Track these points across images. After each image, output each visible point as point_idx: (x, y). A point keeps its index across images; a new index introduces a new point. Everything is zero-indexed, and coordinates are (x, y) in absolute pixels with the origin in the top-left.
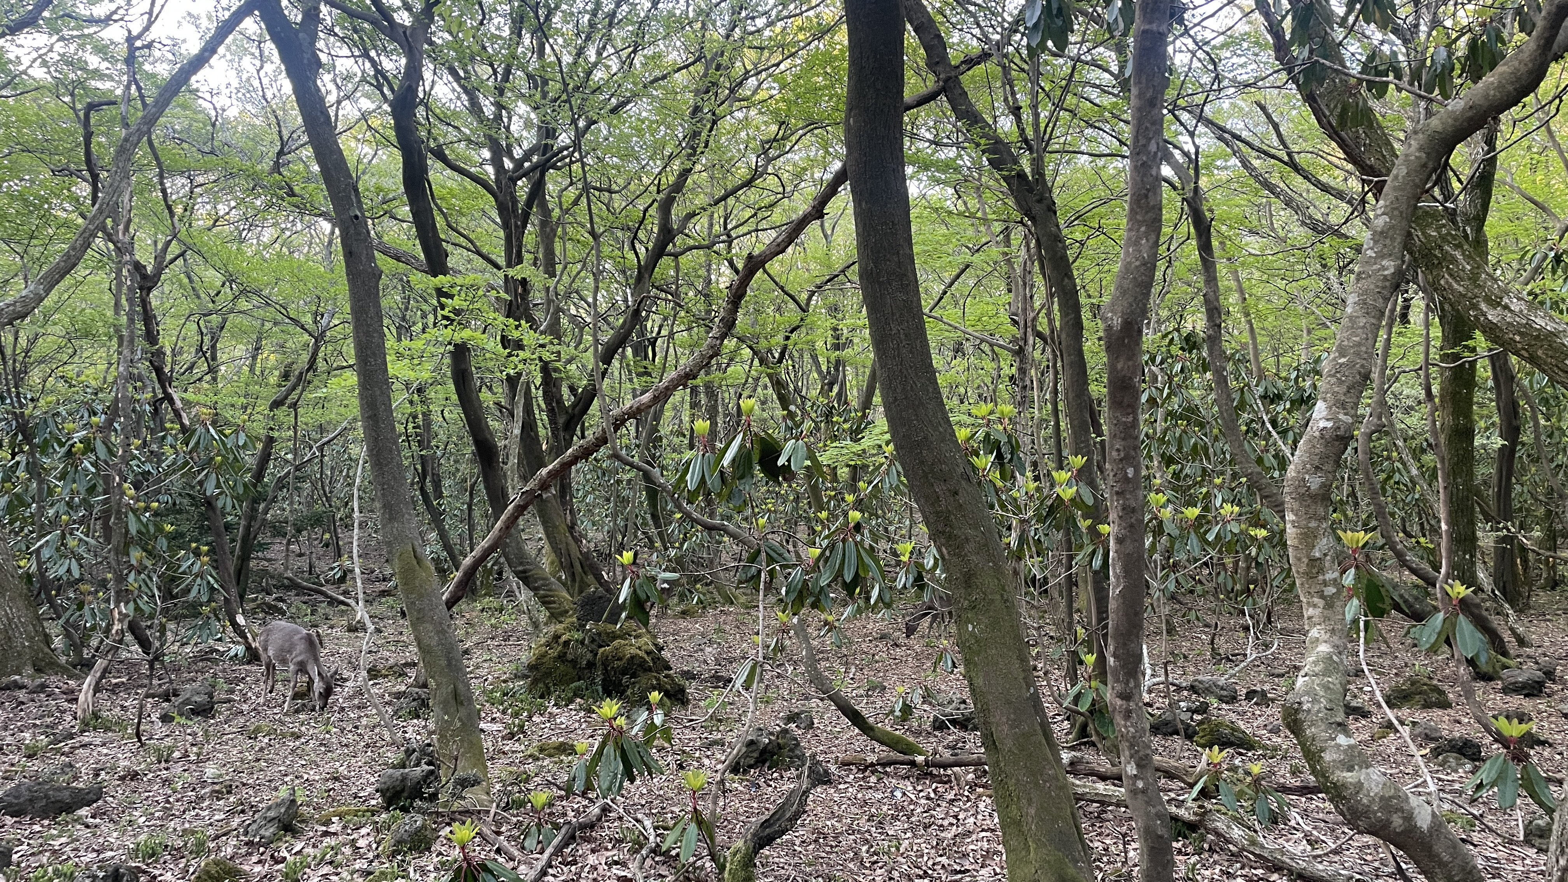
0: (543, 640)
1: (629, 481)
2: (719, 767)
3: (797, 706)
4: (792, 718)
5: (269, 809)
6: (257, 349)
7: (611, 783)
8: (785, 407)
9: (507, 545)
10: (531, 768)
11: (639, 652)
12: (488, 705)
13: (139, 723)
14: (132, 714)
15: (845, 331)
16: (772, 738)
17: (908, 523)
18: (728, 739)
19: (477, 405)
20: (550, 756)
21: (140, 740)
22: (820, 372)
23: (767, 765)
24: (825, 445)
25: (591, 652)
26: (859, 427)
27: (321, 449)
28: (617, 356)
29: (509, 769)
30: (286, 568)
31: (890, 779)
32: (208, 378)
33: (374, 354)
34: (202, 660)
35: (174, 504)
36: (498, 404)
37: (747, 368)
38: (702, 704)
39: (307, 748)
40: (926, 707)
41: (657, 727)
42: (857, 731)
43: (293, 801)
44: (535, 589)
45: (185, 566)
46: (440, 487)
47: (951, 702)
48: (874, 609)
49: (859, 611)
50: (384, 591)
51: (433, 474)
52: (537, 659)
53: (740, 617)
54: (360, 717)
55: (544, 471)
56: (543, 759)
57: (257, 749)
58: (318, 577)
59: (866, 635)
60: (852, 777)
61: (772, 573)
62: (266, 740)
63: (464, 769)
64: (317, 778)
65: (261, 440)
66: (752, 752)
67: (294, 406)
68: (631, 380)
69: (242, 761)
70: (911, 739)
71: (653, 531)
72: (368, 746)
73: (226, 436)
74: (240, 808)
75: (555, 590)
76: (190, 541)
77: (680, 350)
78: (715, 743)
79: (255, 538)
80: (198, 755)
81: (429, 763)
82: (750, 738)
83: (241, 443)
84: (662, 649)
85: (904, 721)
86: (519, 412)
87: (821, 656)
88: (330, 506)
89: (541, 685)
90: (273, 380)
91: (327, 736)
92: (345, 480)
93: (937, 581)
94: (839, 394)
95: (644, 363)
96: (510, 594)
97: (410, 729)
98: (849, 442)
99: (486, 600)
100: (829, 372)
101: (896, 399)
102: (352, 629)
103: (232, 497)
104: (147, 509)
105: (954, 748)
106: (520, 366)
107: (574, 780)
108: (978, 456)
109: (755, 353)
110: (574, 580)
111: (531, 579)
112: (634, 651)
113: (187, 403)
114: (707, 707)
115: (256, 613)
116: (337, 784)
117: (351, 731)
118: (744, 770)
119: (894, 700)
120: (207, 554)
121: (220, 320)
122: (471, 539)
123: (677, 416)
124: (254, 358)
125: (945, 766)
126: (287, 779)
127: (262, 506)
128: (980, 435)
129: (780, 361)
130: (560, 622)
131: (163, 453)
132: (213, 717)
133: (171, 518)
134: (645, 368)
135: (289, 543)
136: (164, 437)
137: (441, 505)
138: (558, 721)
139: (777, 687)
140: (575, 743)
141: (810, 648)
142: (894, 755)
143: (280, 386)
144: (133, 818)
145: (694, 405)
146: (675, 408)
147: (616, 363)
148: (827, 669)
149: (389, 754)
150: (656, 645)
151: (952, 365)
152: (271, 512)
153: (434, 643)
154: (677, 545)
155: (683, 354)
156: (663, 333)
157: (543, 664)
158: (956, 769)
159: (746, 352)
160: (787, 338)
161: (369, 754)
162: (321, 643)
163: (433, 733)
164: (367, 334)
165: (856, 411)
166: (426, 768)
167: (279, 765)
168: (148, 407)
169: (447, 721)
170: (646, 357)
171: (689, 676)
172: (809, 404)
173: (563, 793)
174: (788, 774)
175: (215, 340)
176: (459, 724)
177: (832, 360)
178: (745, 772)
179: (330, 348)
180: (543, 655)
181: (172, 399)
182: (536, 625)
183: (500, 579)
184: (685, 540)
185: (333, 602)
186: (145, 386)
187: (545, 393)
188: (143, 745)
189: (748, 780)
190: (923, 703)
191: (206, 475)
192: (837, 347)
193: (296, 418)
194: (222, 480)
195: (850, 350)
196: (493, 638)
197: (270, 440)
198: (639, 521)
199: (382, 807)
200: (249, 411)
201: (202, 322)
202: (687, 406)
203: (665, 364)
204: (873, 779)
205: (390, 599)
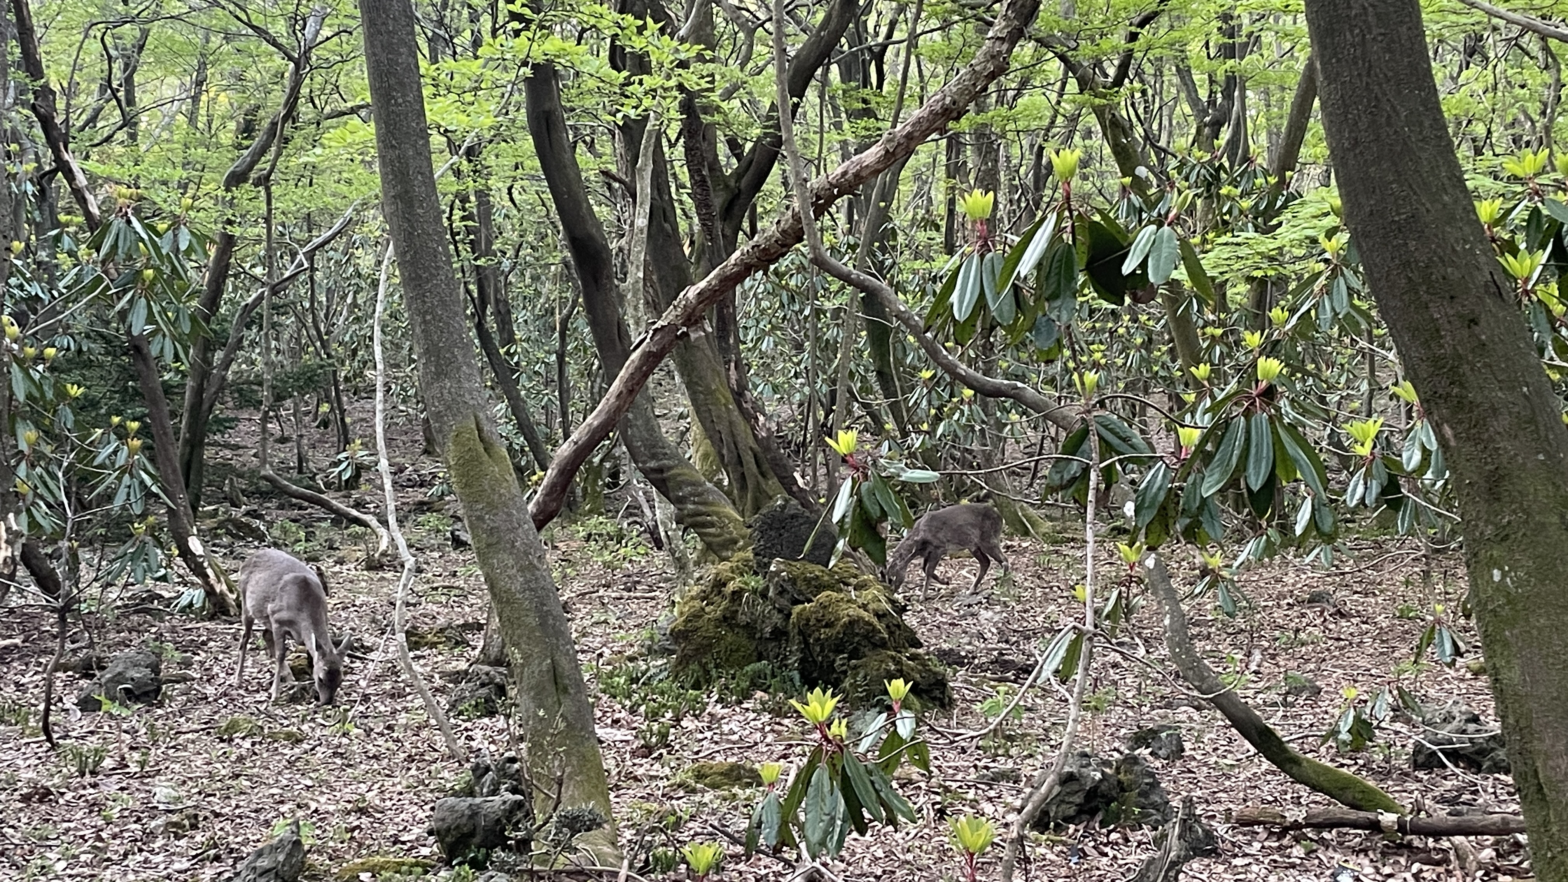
0: (696, 590)
1: (836, 312)
2: (1012, 817)
3: (1152, 718)
4: (1143, 738)
5: (260, 854)
6: (199, 84)
7: (827, 833)
8: (1127, 168)
9: (628, 423)
10: (683, 805)
11: (862, 612)
12: (605, 698)
13: (47, 711)
14: (34, 696)
15: (1246, 21)
16: (1108, 770)
17: (1365, 387)
18: (1026, 771)
19: (572, 175)
20: (714, 786)
21: (49, 739)
22: (1194, 101)
23: (1099, 817)
24: (1204, 241)
25: (780, 611)
26: (1271, 204)
27: (310, 256)
28: (813, 82)
29: (646, 806)
30: (264, 462)
31: (1330, 853)
32: (121, 135)
33: (401, 84)
34: (136, 612)
35: (80, 351)
36: (606, 173)
37: (1054, 97)
38: (977, 707)
39: (314, 760)
40: (1398, 726)
41: (902, 741)
42: (1266, 764)
43: (298, 844)
44: (678, 501)
45: (104, 453)
46: (510, 323)
47: (1448, 718)
48: (1300, 544)
49: (1270, 550)
50: (422, 503)
51: (497, 301)
52: (687, 621)
53: (1043, 559)
54: (394, 712)
55: (692, 292)
56: (703, 792)
57: (233, 758)
58: (313, 479)
59: (1281, 596)
60: (1257, 845)
61: (1108, 474)
62: (247, 744)
63: (573, 800)
64: (331, 808)
65: (212, 241)
66: (1068, 794)
67: (264, 181)
68: (838, 126)
69: (211, 776)
70: (1371, 783)
71: (879, 401)
72: (410, 759)
73: (159, 235)
74: (212, 852)
75: (712, 504)
76: (109, 415)
77: (928, 68)
78: (1003, 776)
79: (210, 410)
80: (142, 764)
81: (514, 790)
82: (1067, 769)
83: (183, 247)
84: (904, 609)
85: (1356, 750)
86: (644, 187)
87: (1195, 631)
88: (329, 356)
89: (694, 666)
90: (227, 137)
91: (345, 741)
92: (351, 312)
93: (1426, 494)
94: (1233, 143)
95: (865, 92)
96: (634, 510)
97: (478, 734)
98: (1251, 234)
99: (593, 521)
100: (1212, 102)
101: (1356, 143)
102: (373, 566)
103: (174, 338)
104: (40, 358)
105: (1453, 801)
106: (647, 102)
107: (759, 826)
108: (1515, 252)
109: (1070, 66)
110: (743, 487)
111: (670, 484)
112: (853, 611)
113: (92, 179)
114: (986, 714)
115: (217, 536)
116: (365, 820)
117: (382, 734)
118: (1057, 825)
119: (1337, 712)
120: (138, 434)
121: (138, 34)
122: (564, 414)
123: (923, 193)
124: (196, 99)
125: (1437, 833)
126: (284, 808)
127: (219, 355)
128: (1520, 214)
129: (1118, 82)
130: (726, 559)
131: (57, 266)
132: (161, 705)
133: (76, 374)
134: (865, 101)
135: (265, 419)
136: (58, 239)
137: (512, 355)
138: (726, 728)
139: (1115, 683)
140: (757, 766)
141: (1177, 614)
142: (1340, 810)
143: (239, 147)
144: (47, 863)
145: (955, 170)
146: (918, 177)
147: (811, 95)
148: (1210, 654)
149: (446, 774)
150: (893, 602)
151: (1461, 81)
152: (234, 367)
153: (516, 586)
154: (925, 427)
155: (934, 75)
156: (897, 36)
157: (697, 629)
158: (1458, 839)
159: (1054, 67)
160: (1133, 37)
161: (413, 772)
162: (326, 588)
163: (521, 739)
164: (389, 48)
165: (1266, 173)
166: (509, 796)
167: (270, 786)
168: (30, 188)
169: (542, 719)
170: (866, 82)
171: (952, 658)
172: (1173, 163)
173: (739, 849)
174: (1135, 837)
175: (130, 69)
176: (562, 726)
177: (1220, 77)
178: (1058, 829)
179: (318, 79)
180: (697, 615)
181: (71, 170)
182: (681, 564)
183: (616, 485)
184: (938, 419)
185: (340, 519)
186: (23, 151)
187: (688, 150)
188: (54, 746)
189: (1064, 844)
190: (1393, 720)
191: (131, 301)
192: (1228, 52)
193: (269, 203)
194: (156, 309)
195: (1255, 56)
196: (607, 586)
197: (228, 242)
198: (856, 387)
199: (439, 860)
200: (190, 192)
201: (108, 40)
202: (941, 172)
203: (902, 94)
204: (1298, 851)
205: (432, 518)
